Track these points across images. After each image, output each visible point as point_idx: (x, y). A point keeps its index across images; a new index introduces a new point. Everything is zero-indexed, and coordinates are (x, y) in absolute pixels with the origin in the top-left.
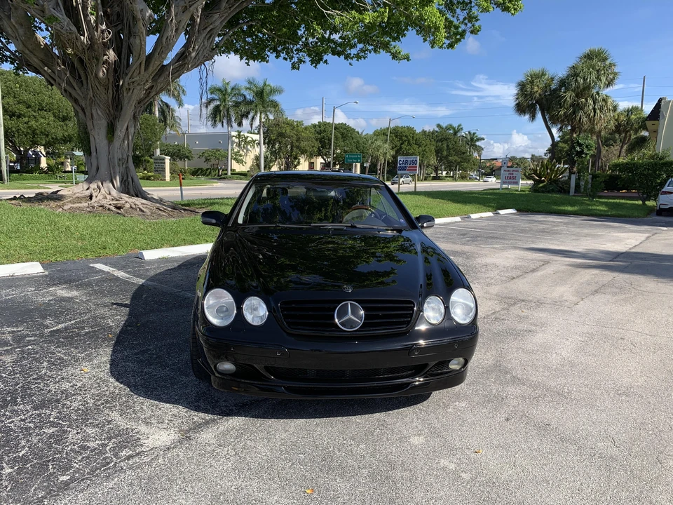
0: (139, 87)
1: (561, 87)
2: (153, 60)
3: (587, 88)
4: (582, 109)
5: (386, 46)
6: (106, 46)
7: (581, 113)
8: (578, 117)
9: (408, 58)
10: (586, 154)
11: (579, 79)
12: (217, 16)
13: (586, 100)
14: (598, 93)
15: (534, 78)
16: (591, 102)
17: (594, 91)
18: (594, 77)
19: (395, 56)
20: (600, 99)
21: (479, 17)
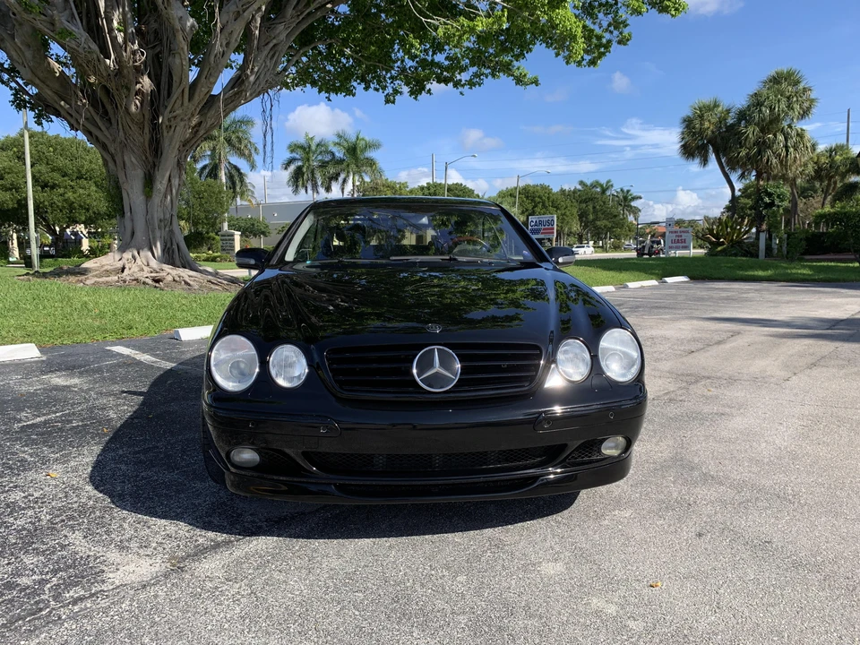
0: (182, 124)
1: (739, 121)
2: (199, 86)
3: (776, 120)
4: (770, 147)
5: (507, 68)
6: (139, 71)
7: (769, 152)
8: (765, 159)
9: (536, 82)
10: (778, 206)
11: (764, 109)
12: (281, 27)
13: (775, 135)
14: (790, 126)
15: (703, 111)
16: (781, 138)
17: (785, 124)
18: (783, 105)
19: (519, 80)
20: (794, 133)
21: (628, 22)
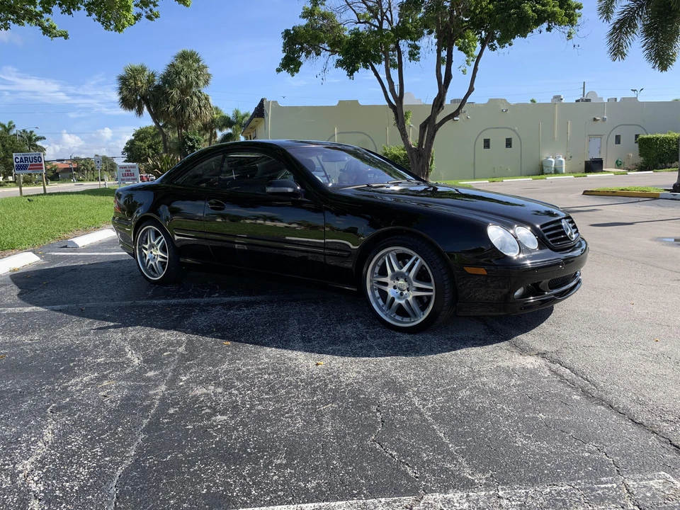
1: (164, 84)
3: (190, 85)
4: (189, 106)
7: (189, 109)
8: (187, 114)
9: (66, 37)
11: (181, 77)
13: (191, 97)
14: (200, 92)
15: (135, 73)
16: (196, 99)
17: (194, 90)
18: (193, 76)
19: (47, 31)
20: (203, 97)
21: (157, 3)
